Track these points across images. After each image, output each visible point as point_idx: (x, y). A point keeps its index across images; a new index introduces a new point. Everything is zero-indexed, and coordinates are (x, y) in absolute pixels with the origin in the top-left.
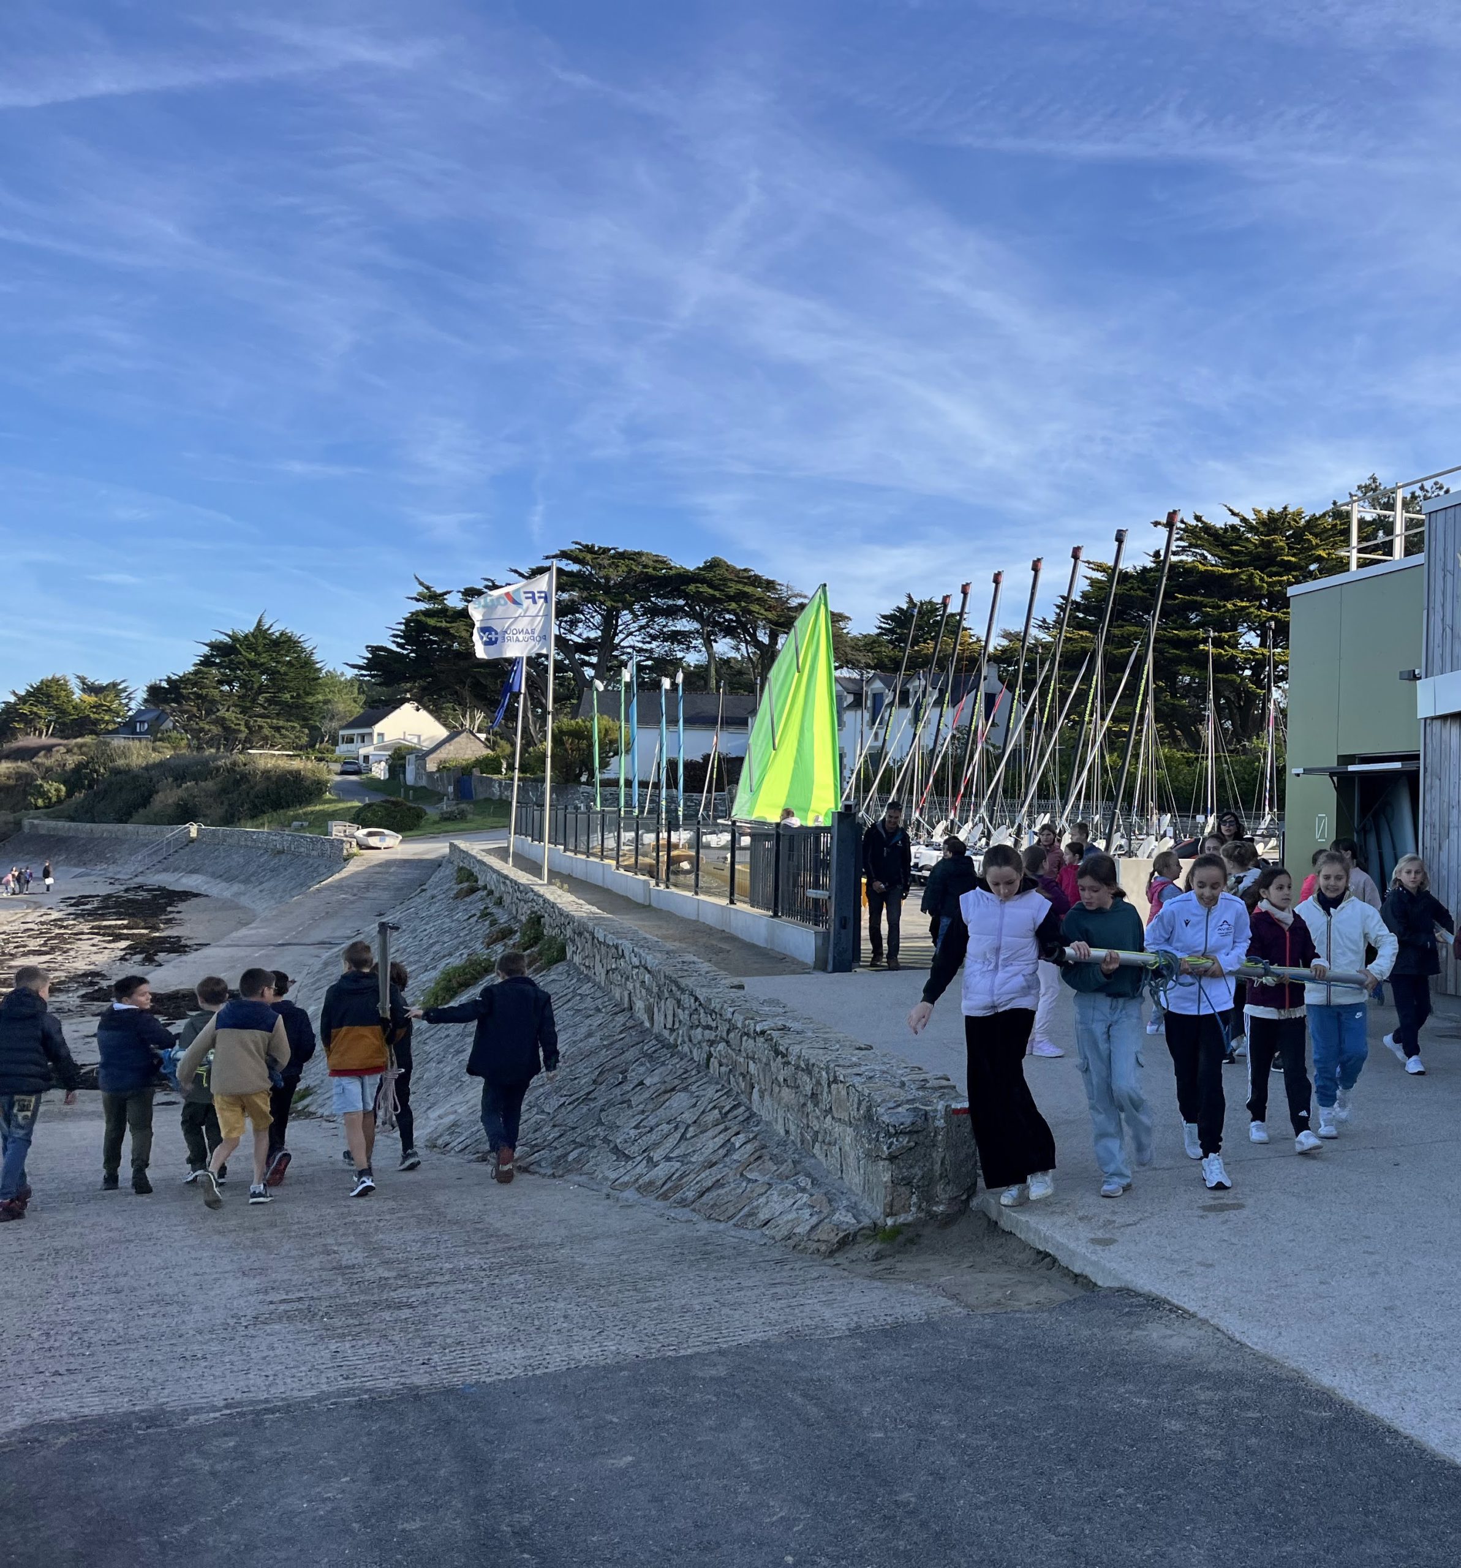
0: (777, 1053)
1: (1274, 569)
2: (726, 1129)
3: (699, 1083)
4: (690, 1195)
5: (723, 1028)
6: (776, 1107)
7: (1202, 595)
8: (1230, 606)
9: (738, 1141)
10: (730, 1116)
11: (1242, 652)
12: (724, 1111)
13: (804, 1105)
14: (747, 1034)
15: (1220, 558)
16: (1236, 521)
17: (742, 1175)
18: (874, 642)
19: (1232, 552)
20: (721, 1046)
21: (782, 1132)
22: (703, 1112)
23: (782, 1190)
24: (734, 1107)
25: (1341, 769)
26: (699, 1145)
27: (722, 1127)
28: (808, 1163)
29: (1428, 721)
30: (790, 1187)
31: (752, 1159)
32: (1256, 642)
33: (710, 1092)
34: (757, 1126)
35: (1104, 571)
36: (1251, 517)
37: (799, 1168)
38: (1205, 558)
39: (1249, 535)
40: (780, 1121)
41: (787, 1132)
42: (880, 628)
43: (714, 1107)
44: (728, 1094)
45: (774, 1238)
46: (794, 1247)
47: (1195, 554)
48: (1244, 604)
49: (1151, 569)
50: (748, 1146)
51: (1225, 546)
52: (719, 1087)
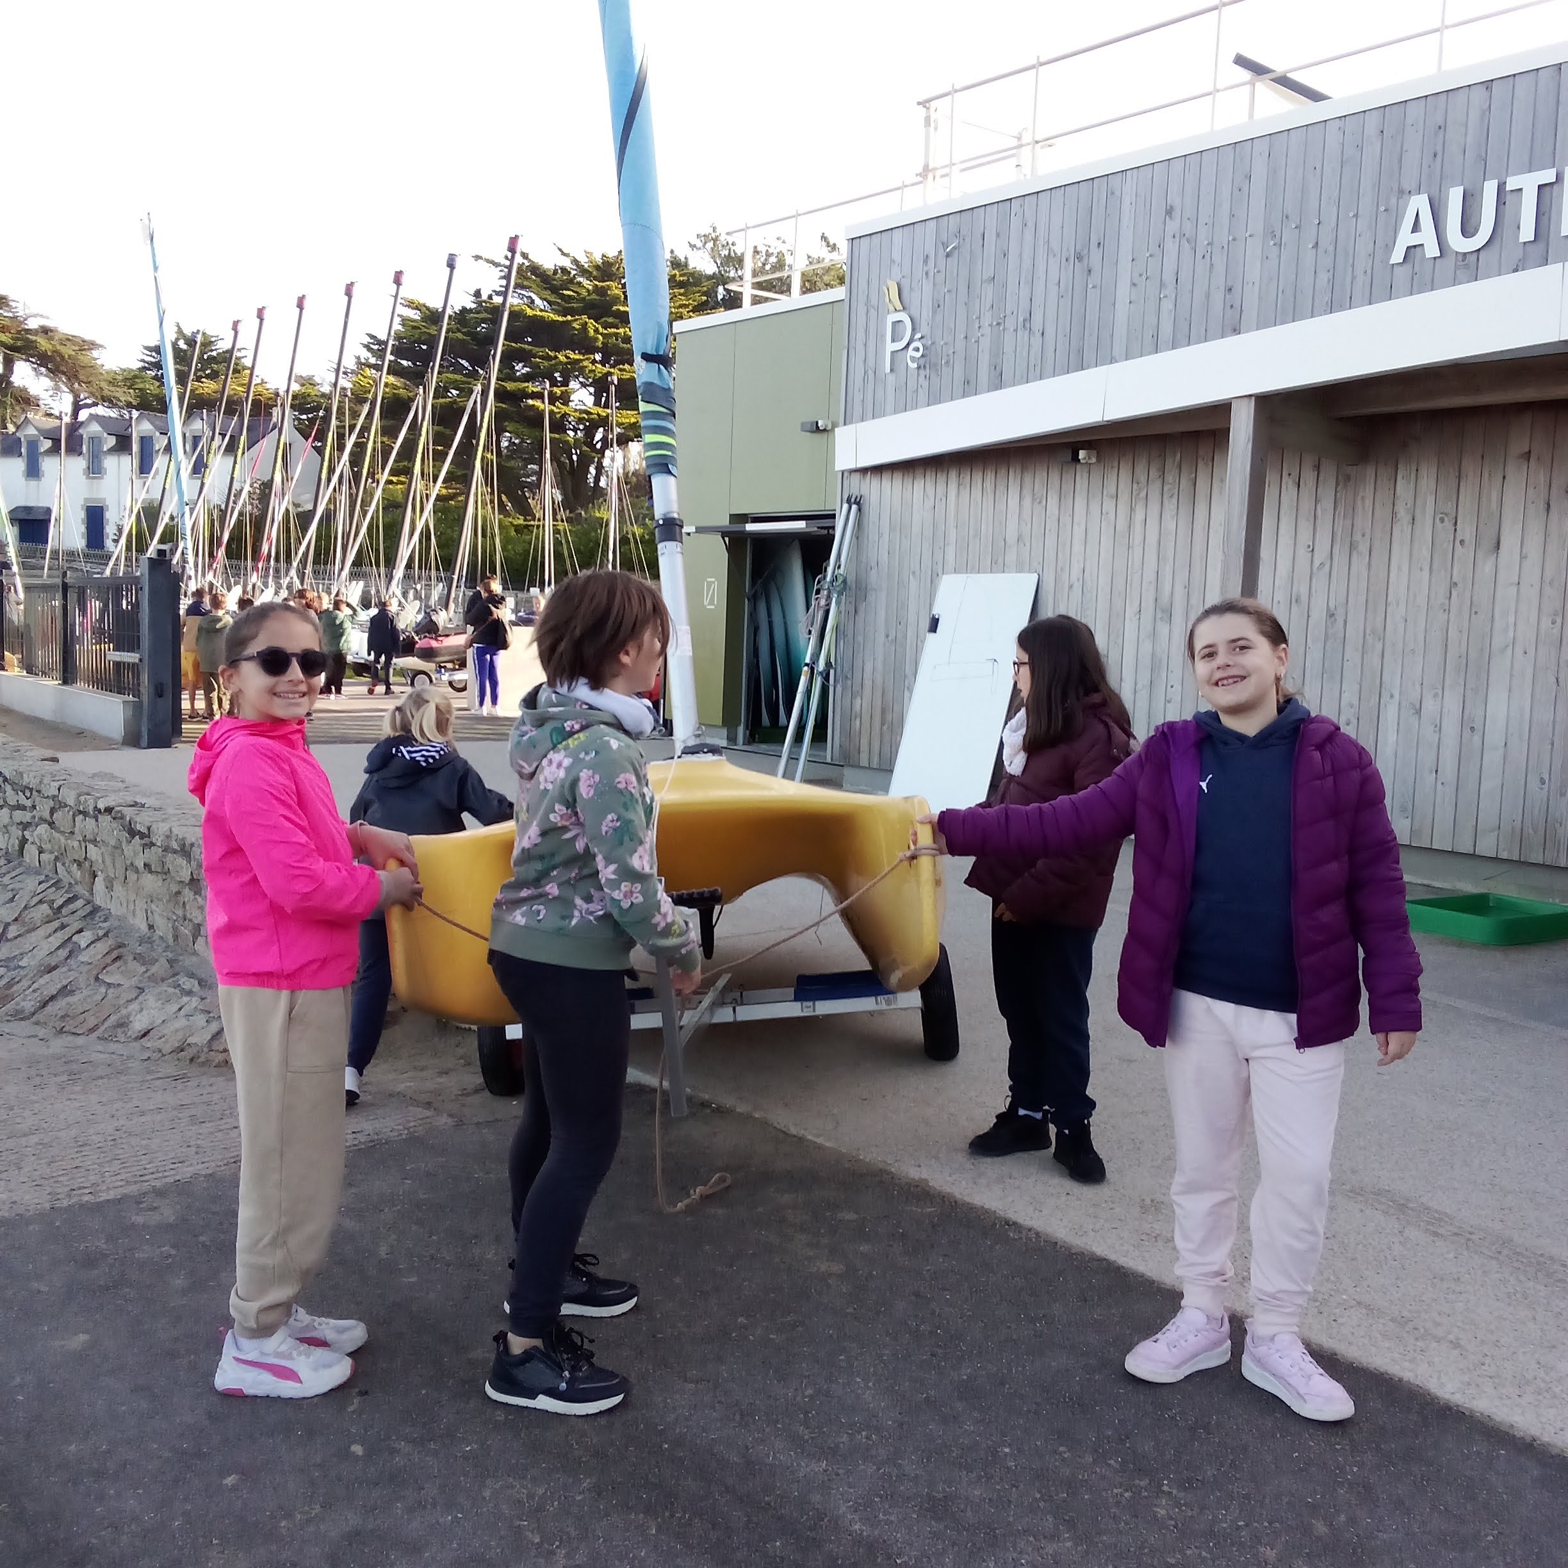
0: (132, 833)
1: (610, 320)
2: (63, 927)
3: (13, 874)
4: (28, 1005)
5: (44, 809)
6: (132, 897)
7: (528, 343)
8: (562, 358)
9: (83, 940)
10: (64, 911)
11: (576, 410)
12: (55, 906)
13: (178, 893)
14: (85, 813)
15: (549, 303)
16: (566, 263)
17: (97, 979)
18: (135, 377)
19: (563, 297)
20: (43, 829)
21: (144, 927)
22: (26, 907)
23: (160, 993)
24: (69, 901)
25: (737, 528)
26: (28, 947)
27: (56, 924)
28: (188, 961)
29: (846, 474)
30: (171, 990)
31: (109, 959)
32: (590, 401)
33: (31, 884)
34: (105, 921)
35: (417, 308)
36: (583, 260)
37: (177, 968)
38: (533, 302)
39: (581, 279)
40: (141, 915)
41: (151, 927)
42: (143, 361)
43: (41, 902)
44: (57, 884)
45: (160, 1051)
46: (192, 1060)
47: (521, 297)
48: (577, 357)
49: (471, 310)
50: (99, 945)
51: (554, 290)
52: (42, 878)
